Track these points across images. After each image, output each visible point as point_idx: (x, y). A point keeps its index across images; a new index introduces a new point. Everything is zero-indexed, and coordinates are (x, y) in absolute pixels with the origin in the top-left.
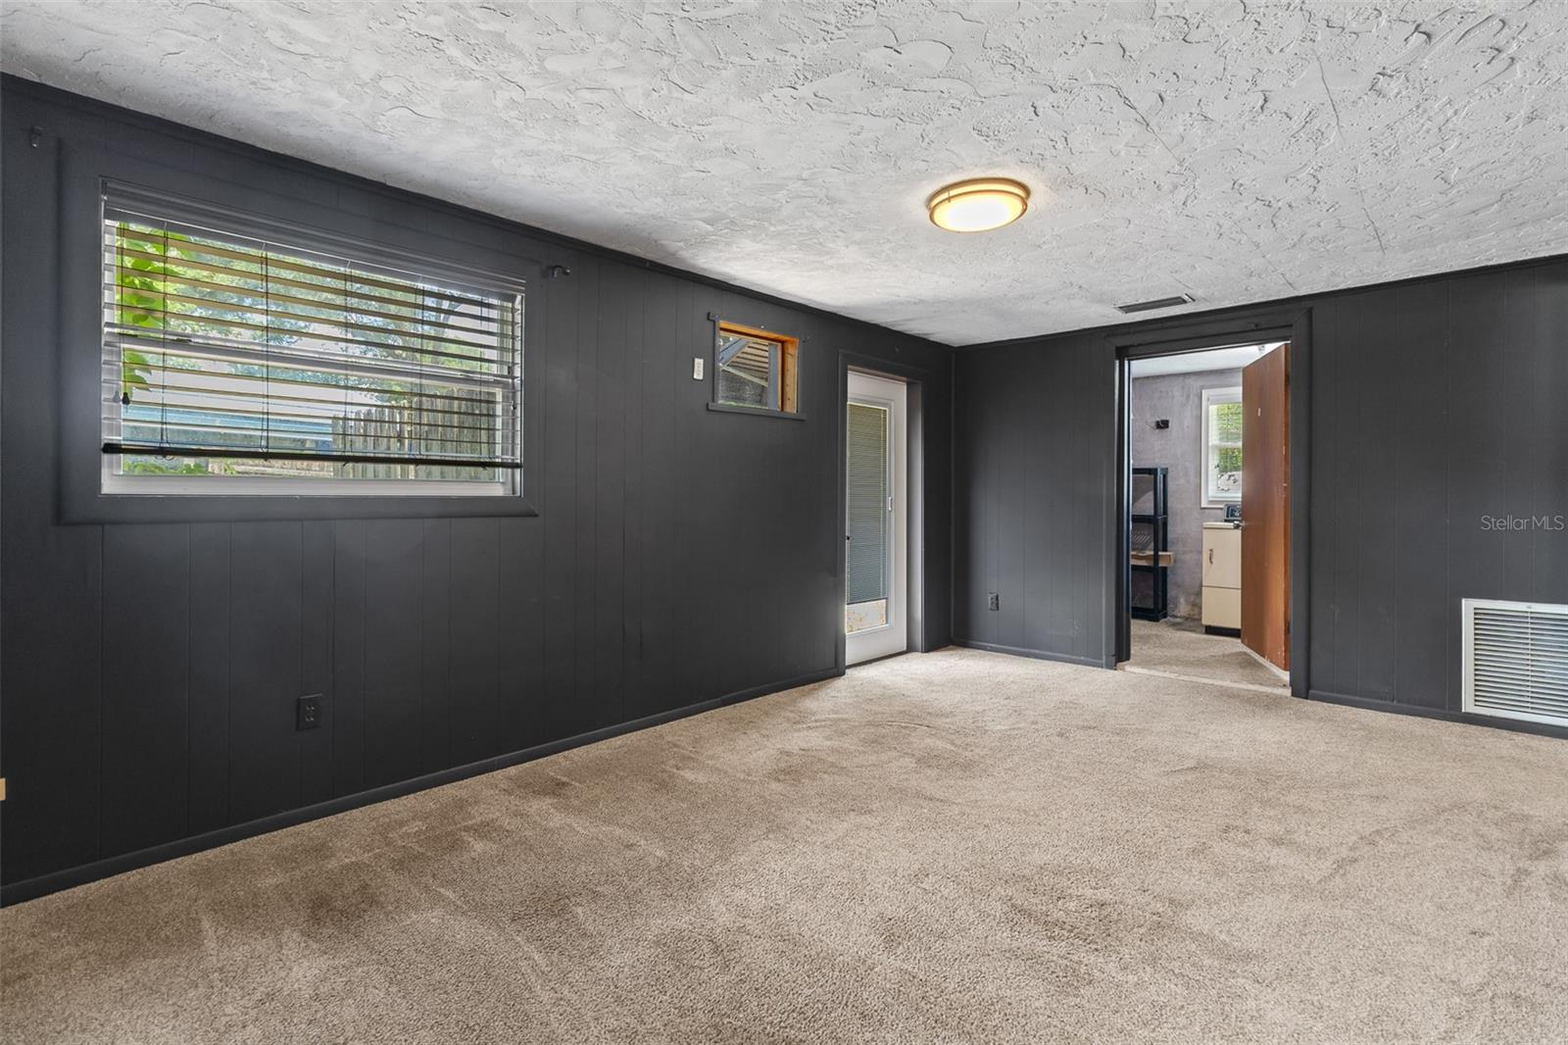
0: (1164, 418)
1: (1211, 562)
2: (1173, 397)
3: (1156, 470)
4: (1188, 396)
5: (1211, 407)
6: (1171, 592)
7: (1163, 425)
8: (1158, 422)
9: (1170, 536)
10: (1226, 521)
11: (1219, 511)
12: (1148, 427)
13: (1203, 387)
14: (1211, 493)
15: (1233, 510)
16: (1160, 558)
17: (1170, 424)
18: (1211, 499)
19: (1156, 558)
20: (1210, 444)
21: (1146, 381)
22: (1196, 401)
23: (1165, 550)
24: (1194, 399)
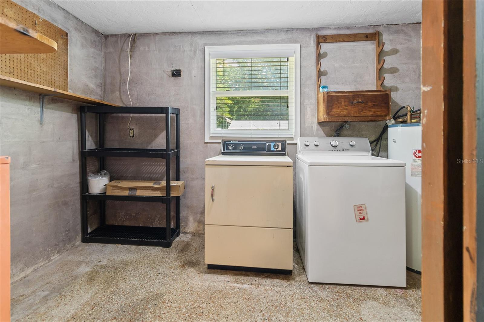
0: (177, 68)
1: (213, 200)
2: (184, 51)
3: (167, 108)
4: (195, 52)
5: (211, 60)
6: (183, 213)
7: (176, 74)
8: (172, 71)
9: (182, 166)
10: (223, 154)
11: (217, 145)
12: (165, 75)
13: (206, 44)
14: (212, 131)
15: (228, 144)
16: (172, 189)
17: (182, 73)
18: (211, 135)
19: (168, 188)
20: (211, 91)
21: (164, 36)
22: (201, 56)
23: (178, 179)
24: (199, 54)
